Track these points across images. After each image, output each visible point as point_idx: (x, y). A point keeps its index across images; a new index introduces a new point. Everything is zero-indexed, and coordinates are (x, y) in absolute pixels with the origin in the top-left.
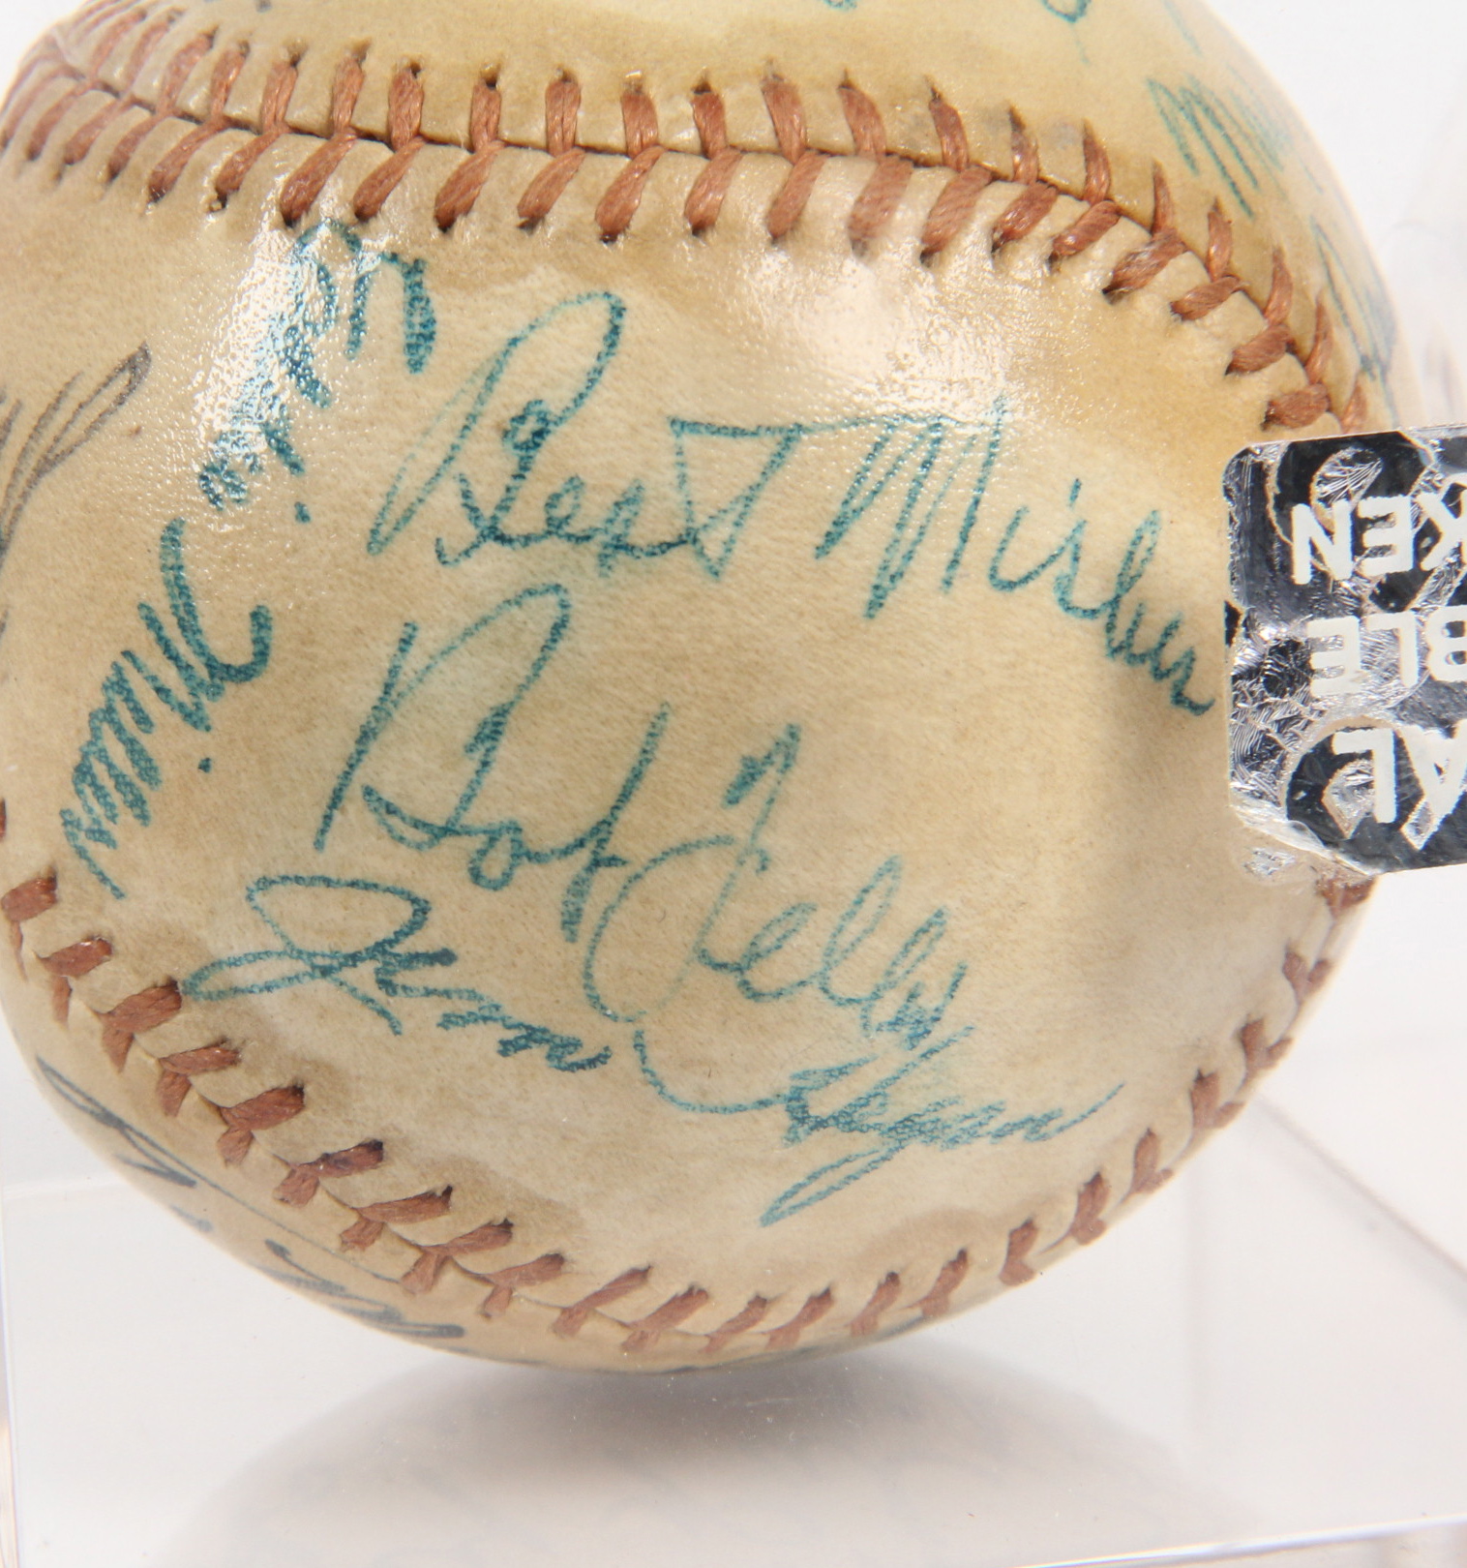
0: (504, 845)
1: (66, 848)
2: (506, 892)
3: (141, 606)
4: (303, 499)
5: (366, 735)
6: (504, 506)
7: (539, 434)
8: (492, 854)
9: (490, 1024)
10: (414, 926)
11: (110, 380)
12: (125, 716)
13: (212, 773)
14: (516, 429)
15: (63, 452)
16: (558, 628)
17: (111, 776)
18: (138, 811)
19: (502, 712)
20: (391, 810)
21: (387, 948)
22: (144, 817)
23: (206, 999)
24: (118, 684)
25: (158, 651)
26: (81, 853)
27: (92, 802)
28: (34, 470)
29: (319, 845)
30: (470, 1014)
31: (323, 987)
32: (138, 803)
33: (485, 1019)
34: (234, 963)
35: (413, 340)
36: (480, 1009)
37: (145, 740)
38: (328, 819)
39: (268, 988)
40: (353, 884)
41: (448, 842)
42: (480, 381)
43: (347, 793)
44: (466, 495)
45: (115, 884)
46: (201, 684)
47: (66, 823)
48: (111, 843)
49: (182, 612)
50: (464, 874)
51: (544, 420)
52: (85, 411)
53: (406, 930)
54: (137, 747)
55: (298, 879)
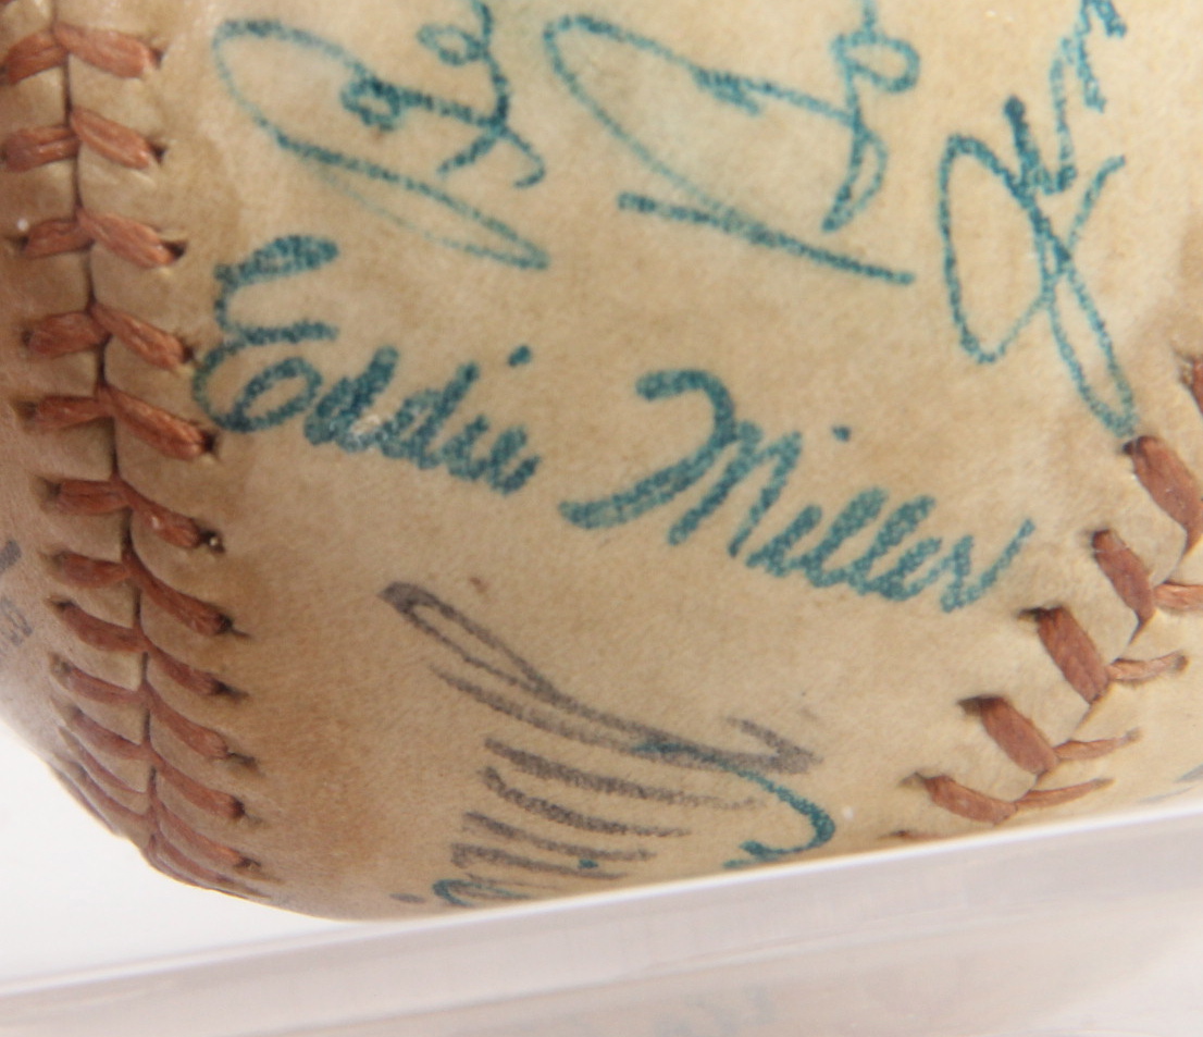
0: (861, 54)
1: (989, 599)
2: (919, 44)
3: (673, 541)
4: (503, 358)
5: (761, 236)
6: (465, 113)
7: (378, 87)
8: (876, 67)
9: (1089, 48)
10: (982, 151)
11: (431, 630)
12: (808, 543)
13: (847, 423)
14: (378, 117)
15: (524, 671)
16: (594, 26)
17: (885, 552)
18: (919, 514)
19: (703, 77)
20: (845, 194)
21: (1017, 181)
22: (924, 505)
23: (1132, 406)
24: (772, 556)
25: (719, 511)
26: (990, 579)
27: (921, 573)
28: (554, 704)
29: (906, 279)
30: (1080, 73)
31: (1086, 258)
32: (911, 513)
33: (1083, 55)
34: (1078, 371)
35: (303, 260)
36: (1071, 61)
37: (830, 516)
38: (872, 271)
39: (1100, 326)
40: (946, 231)
41: (871, 119)
42: (335, 169)
43: (835, 250)
44: (460, 160)
45: (1016, 532)
46: (747, 451)
47: (959, 604)
48: (966, 543)
49: (667, 488)
50: (907, 97)
51: (360, 88)
52: (474, 654)
53: (990, 160)
54: (843, 523)
55: (955, 299)
